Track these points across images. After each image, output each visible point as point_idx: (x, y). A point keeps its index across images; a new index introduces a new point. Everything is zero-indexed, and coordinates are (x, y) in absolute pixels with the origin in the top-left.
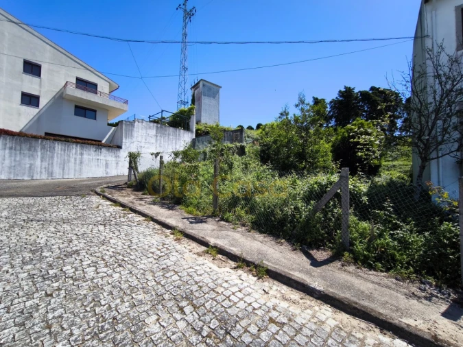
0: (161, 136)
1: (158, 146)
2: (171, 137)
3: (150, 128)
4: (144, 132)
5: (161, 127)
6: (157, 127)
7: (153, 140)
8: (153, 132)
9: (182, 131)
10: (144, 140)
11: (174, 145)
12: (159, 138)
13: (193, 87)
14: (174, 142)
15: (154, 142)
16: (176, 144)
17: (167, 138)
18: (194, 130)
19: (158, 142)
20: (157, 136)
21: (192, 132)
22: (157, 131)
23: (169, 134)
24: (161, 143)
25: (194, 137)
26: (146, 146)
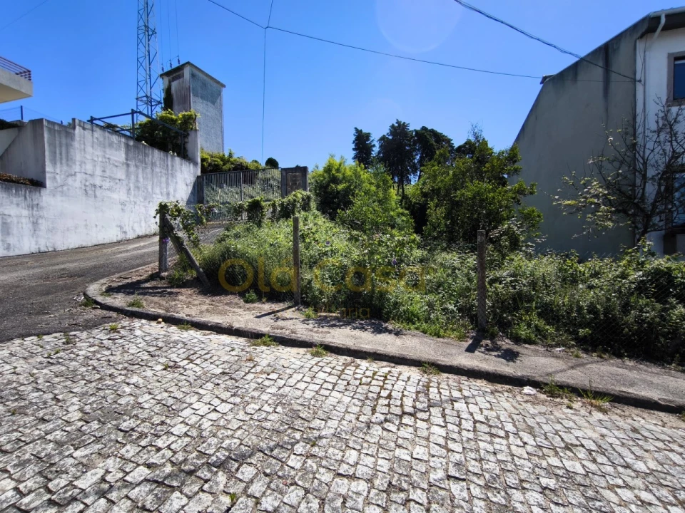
0: (136, 166)
1: (132, 185)
2: (158, 170)
3: (111, 145)
4: (99, 152)
5: (134, 146)
6: (127, 146)
7: (121, 174)
8: (120, 156)
9: (177, 160)
10: (98, 172)
11: (164, 185)
12: (132, 169)
13: (168, 74)
14: (164, 179)
15: (123, 177)
16: (168, 184)
17: (149, 170)
18: (199, 161)
19: (133, 177)
20: (128, 165)
21: (195, 164)
22: (127, 154)
23: (153, 164)
24: (137, 181)
25: (199, 174)
26: (106, 184)
